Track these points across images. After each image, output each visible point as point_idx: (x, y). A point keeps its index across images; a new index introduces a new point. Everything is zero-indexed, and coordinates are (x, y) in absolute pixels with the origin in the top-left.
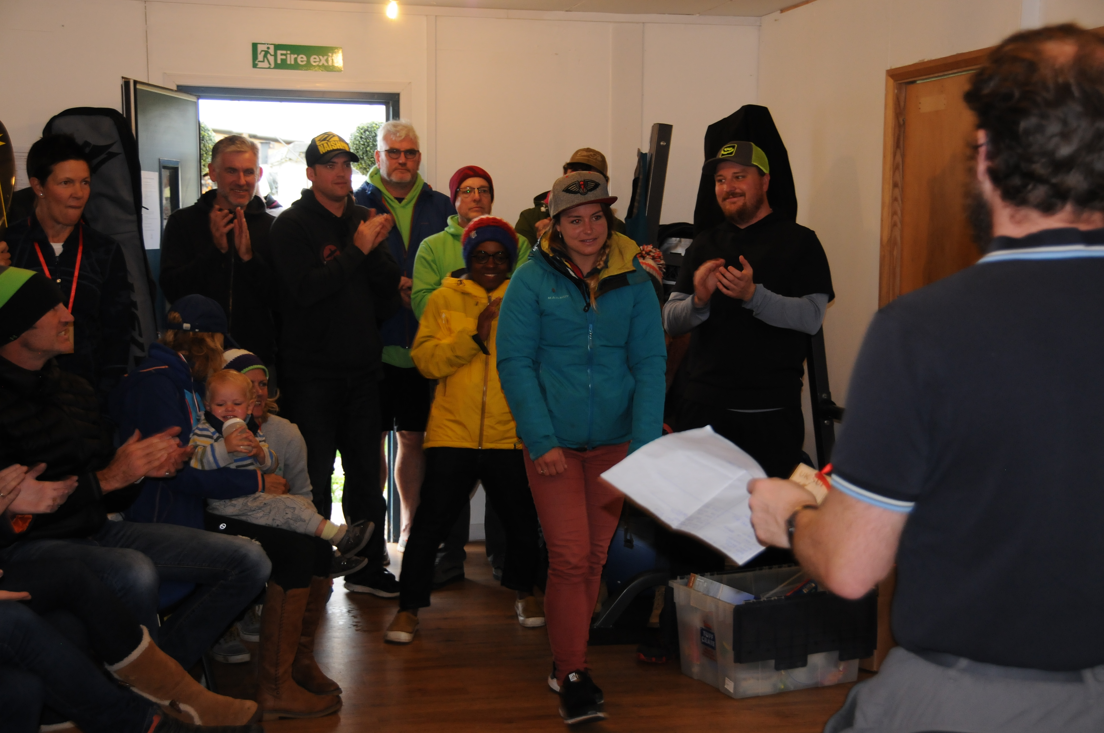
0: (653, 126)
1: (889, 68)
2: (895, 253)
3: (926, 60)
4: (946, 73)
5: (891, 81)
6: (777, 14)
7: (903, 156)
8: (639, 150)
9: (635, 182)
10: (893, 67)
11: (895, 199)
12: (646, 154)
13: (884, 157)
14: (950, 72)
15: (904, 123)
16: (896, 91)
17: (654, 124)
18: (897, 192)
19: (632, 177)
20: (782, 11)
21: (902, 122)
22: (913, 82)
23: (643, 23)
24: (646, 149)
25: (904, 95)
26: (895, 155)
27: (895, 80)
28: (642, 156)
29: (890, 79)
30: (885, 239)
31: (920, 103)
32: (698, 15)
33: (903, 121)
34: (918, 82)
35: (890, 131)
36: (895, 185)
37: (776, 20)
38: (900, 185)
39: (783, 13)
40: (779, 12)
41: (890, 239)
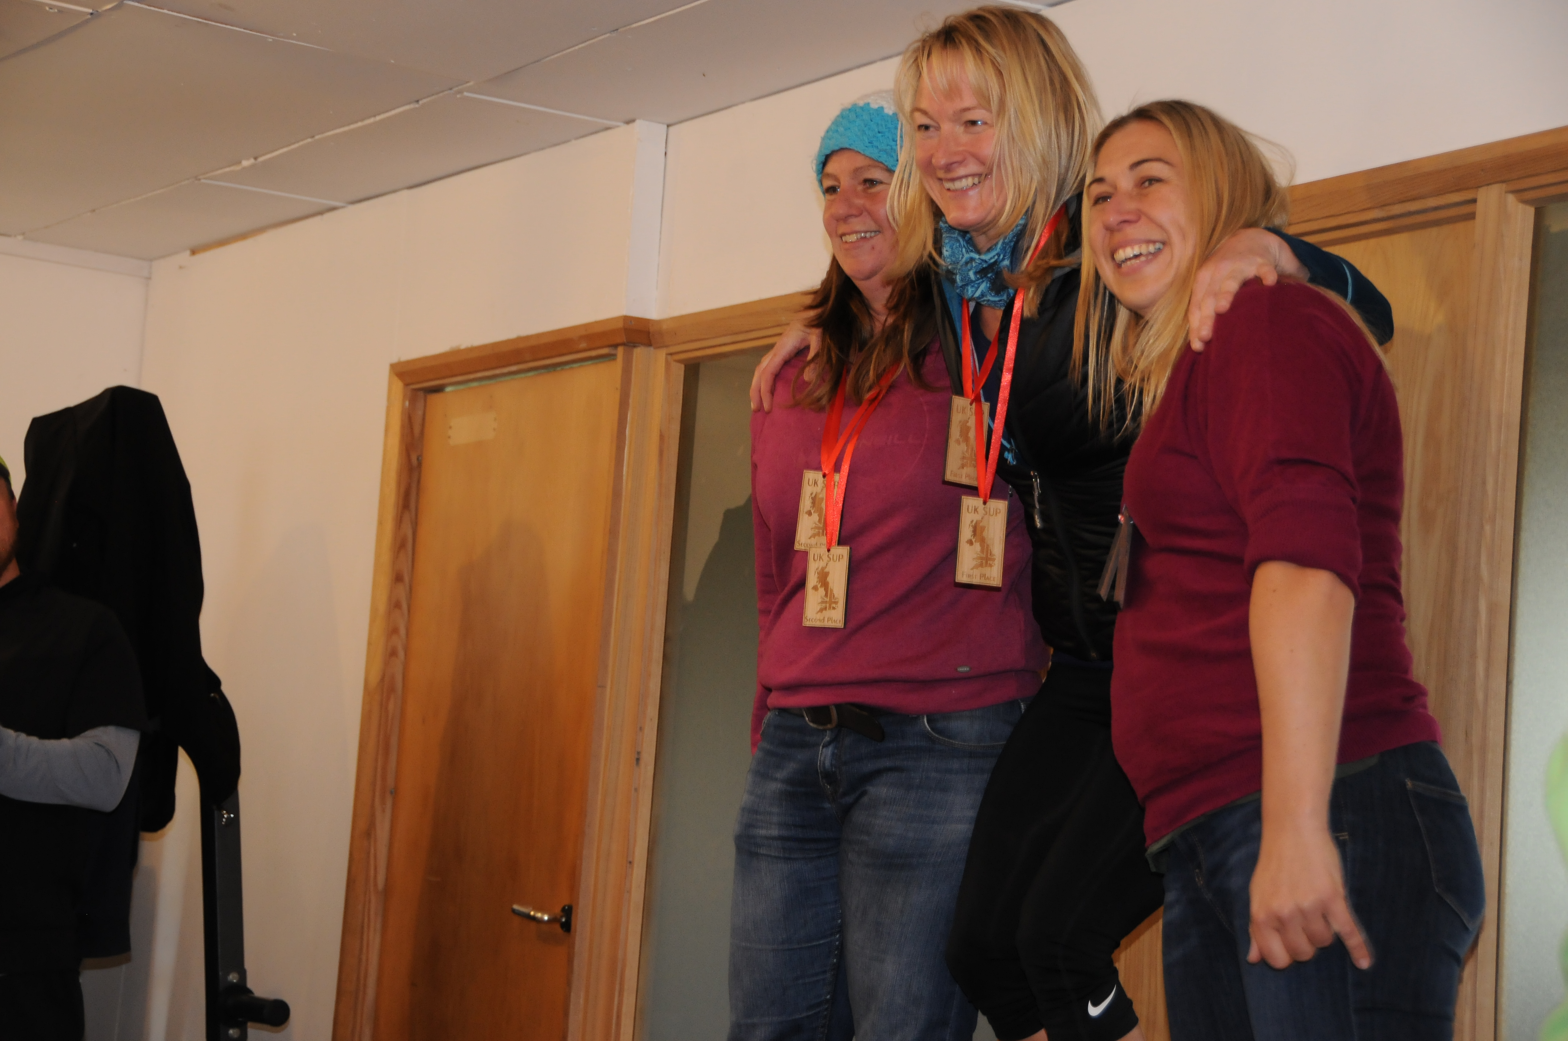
1: (395, 360)
2: (391, 706)
3: (463, 347)
4: (498, 371)
5: (399, 385)
6: (185, 257)
7: (415, 526)
10: (404, 359)
11: (395, 605)
13: (381, 523)
14: (506, 370)
15: (420, 464)
16: (407, 403)
18: (401, 592)
20: (194, 252)
21: (415, 461)
22: (439, 389)
25: (420, 413)
26: (399, 522)
27: (406, 385)
29: (396, 379)
30: (375, 678)
31: (450, 427)
33: (418, 459)
34: (449, 389)
35: (393, 476)
36: (398, 578)
37: (181, 267)
38: (406, 579)
39: (198, 257)
40: (188, 252)
41: (382, 679)
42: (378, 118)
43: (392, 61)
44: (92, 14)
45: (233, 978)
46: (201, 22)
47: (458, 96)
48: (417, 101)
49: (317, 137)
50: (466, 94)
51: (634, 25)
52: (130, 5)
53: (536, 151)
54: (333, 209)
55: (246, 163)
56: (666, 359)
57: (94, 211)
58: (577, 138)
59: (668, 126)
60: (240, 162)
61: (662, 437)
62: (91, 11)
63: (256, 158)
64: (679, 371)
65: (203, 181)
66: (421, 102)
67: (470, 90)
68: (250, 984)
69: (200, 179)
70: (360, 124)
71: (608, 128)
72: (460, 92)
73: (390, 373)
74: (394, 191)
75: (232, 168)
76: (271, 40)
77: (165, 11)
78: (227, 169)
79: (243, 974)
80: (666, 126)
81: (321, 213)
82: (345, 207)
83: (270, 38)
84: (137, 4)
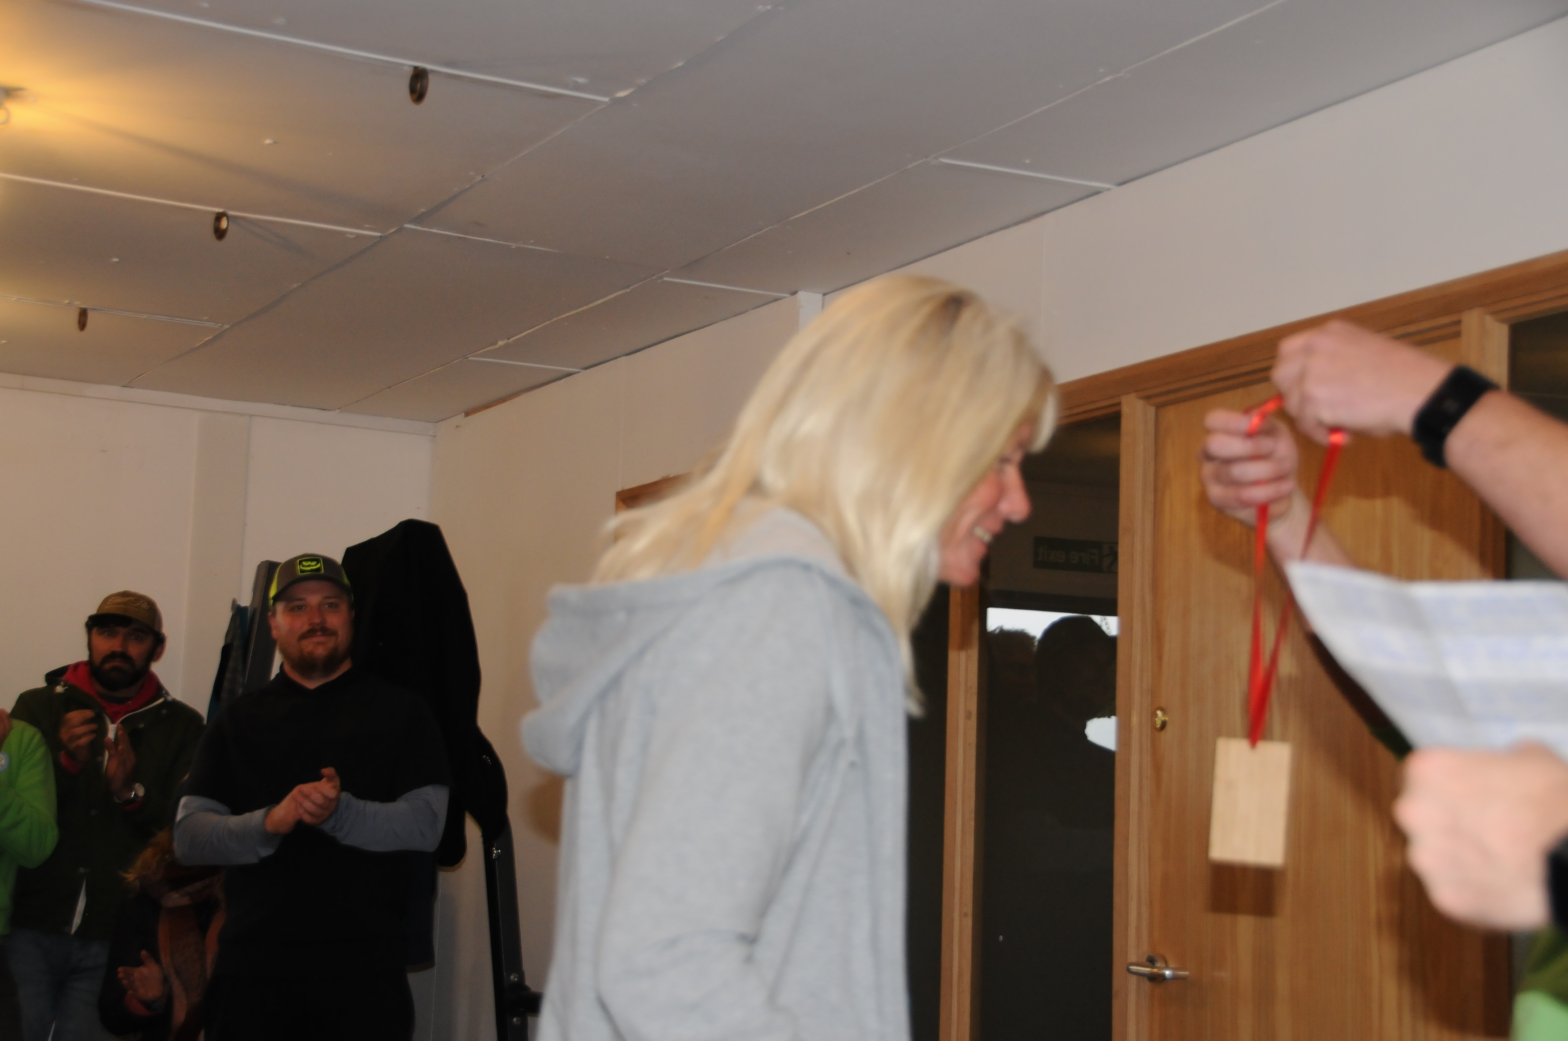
0: (259, 567)
1: (619, 489)
6: (460, 419)
8: (234, 602)
9: (226, 651)
10: (627, 488)
12: (245, 609)
17: (261, 562)
19: (221, 643)
20: (467, 414)
23: (251, 416)
24: (246, 601)
28: (238, 612)
29: (621, 503)
32: (337, 411)
37: (457, 427)
39: (468, 417)
40: (463, 415)
42: (599, 302)
43: (607, 257)
44: (381, 237)
45: (513, 978)
46: (461, 238)
47: (659, 281)
48: (628, 287)
49: (554, 320)
50: (666, 279)
51: (792, 218)
52: (408, 228)
53: (722, 320)
54: (570, 374)
55: (501, 343)
57: (389, 387)
58: (753, 309)
59: (824, 295)
60: (495, 344)
62: (379, 234)
63: (508, 339)
65: (469, 358)
66: (631, 288)
67: (668, 275)
68: (528, 982)
69: (468, 358)
70: (585, 308)
71: (778, 299)
72: (661, 277)
73: (617, 499)
74: (616, 358)
75: (491, 347)
76: (514, 247)
77: (434, 231)
78: (488, 348)
79: (521, 975)
80: (820, 296)
81: (561, 378)
82: (579, 372)
83: (514, 246)
84: (413, 227)
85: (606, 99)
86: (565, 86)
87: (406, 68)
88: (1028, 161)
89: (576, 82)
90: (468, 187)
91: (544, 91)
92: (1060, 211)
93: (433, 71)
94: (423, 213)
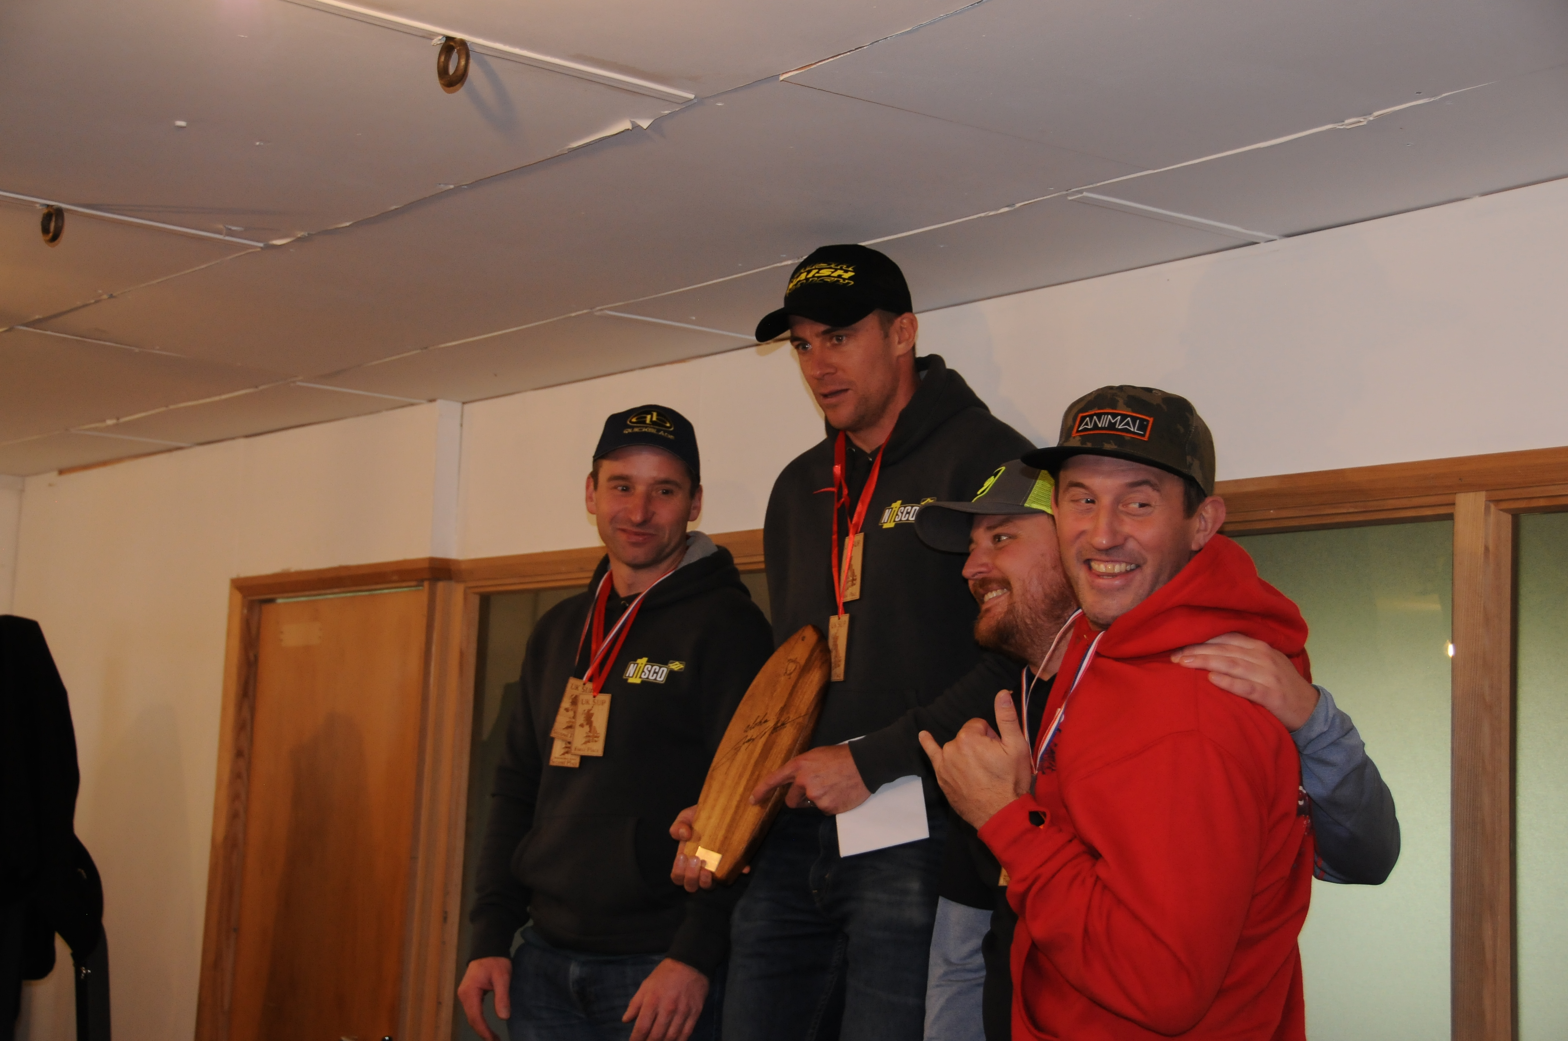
1: (234, 576)
2: (234, 859)
3: (293, 570)
4: (323, 592)
5: (238, 596)
6: (53, 476)
7: (253, 710)
10: (242, 576)
11: (236, 776)
13: (224, 709)
14: (328, 591)
15: (256, 661)
16: (245, 611)
18: (242, 765)
20: (61, 472)
21: (252, 658)
22: (271, 601)
25: (256, 618)
26: (239, 707)
27: (244, 597)
29: (235, 591)
30: (220, 838)
31: (282, 632)
33: (255, 656)
34: (280, 601)
35: (234, 671)
36: (239, 754)
37: (50, 485)
38: (246, 754)
39: (65, 477)
40: (55, 473)
41: (226, 838)
42: (224, 397)
43: (238, 365)
46: (79, 340)
47: (292, 385)
48: (256, 387)
49: (172, 407)
50: (299, 383)
51: (443, 346)
53: (354, 416)
54: (181, 448)
55: (110, 422)
56: (465, 591)
58: (387, 410)
59: (464, 403)
60: (104, 421)
61: (462, 654)
63: (118, 419)
64: (475, 601)
65: (73, 431)
66: (261, 388)
67: (302, 381)
69: (70, 431)
70: (208, 400)
71: (412, 405)
72: (294, 382)
73: (231, 586)
74: (233, 438)
75: (97, 425)
77: (52, 334)
78: (93, 425)
80: (461, 404)
81: (170, 450)
82: (190, 447)
83: (137, 350)
84: (25, 328)
85: (261, 245)
86: (219, 232)
87: (38, 205)
88: (694, 318)
89: (230, 229)
90: (93, 301)
91: (193, 234)
92: (718, 357)
93: (68, 210)
94: (39, 321)
